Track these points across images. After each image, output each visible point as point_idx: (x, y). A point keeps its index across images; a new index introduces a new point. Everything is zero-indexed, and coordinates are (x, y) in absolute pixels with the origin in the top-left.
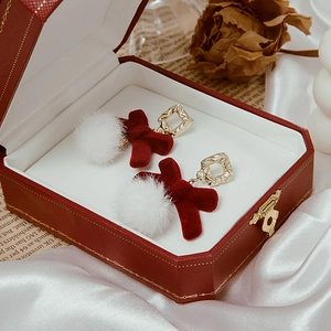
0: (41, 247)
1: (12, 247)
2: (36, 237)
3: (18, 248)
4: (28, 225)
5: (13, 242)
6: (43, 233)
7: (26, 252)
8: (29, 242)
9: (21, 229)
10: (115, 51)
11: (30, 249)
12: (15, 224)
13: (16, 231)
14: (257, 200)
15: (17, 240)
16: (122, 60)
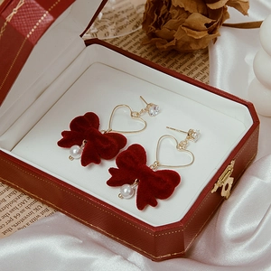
0: (31, 213)
1: (7, 215)
2: (26, 204)
3: (12, 215)
4: (19, 193)
5: (7, 210)
6: (32, 200)
7: (19, 218)
8: (21, 209)
9: (13, 197)
10: (81, 36)
11: (22, 215)
12: (7, 193)
13: (9, 200)
14: (216, 171)
15: (11, 208)
16: (88, 43)
